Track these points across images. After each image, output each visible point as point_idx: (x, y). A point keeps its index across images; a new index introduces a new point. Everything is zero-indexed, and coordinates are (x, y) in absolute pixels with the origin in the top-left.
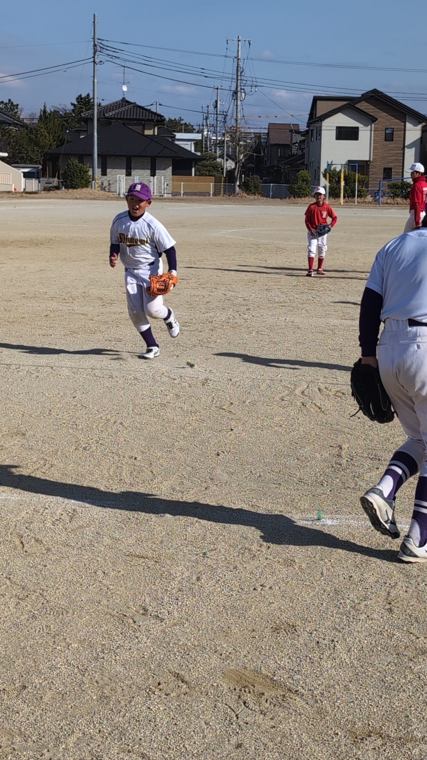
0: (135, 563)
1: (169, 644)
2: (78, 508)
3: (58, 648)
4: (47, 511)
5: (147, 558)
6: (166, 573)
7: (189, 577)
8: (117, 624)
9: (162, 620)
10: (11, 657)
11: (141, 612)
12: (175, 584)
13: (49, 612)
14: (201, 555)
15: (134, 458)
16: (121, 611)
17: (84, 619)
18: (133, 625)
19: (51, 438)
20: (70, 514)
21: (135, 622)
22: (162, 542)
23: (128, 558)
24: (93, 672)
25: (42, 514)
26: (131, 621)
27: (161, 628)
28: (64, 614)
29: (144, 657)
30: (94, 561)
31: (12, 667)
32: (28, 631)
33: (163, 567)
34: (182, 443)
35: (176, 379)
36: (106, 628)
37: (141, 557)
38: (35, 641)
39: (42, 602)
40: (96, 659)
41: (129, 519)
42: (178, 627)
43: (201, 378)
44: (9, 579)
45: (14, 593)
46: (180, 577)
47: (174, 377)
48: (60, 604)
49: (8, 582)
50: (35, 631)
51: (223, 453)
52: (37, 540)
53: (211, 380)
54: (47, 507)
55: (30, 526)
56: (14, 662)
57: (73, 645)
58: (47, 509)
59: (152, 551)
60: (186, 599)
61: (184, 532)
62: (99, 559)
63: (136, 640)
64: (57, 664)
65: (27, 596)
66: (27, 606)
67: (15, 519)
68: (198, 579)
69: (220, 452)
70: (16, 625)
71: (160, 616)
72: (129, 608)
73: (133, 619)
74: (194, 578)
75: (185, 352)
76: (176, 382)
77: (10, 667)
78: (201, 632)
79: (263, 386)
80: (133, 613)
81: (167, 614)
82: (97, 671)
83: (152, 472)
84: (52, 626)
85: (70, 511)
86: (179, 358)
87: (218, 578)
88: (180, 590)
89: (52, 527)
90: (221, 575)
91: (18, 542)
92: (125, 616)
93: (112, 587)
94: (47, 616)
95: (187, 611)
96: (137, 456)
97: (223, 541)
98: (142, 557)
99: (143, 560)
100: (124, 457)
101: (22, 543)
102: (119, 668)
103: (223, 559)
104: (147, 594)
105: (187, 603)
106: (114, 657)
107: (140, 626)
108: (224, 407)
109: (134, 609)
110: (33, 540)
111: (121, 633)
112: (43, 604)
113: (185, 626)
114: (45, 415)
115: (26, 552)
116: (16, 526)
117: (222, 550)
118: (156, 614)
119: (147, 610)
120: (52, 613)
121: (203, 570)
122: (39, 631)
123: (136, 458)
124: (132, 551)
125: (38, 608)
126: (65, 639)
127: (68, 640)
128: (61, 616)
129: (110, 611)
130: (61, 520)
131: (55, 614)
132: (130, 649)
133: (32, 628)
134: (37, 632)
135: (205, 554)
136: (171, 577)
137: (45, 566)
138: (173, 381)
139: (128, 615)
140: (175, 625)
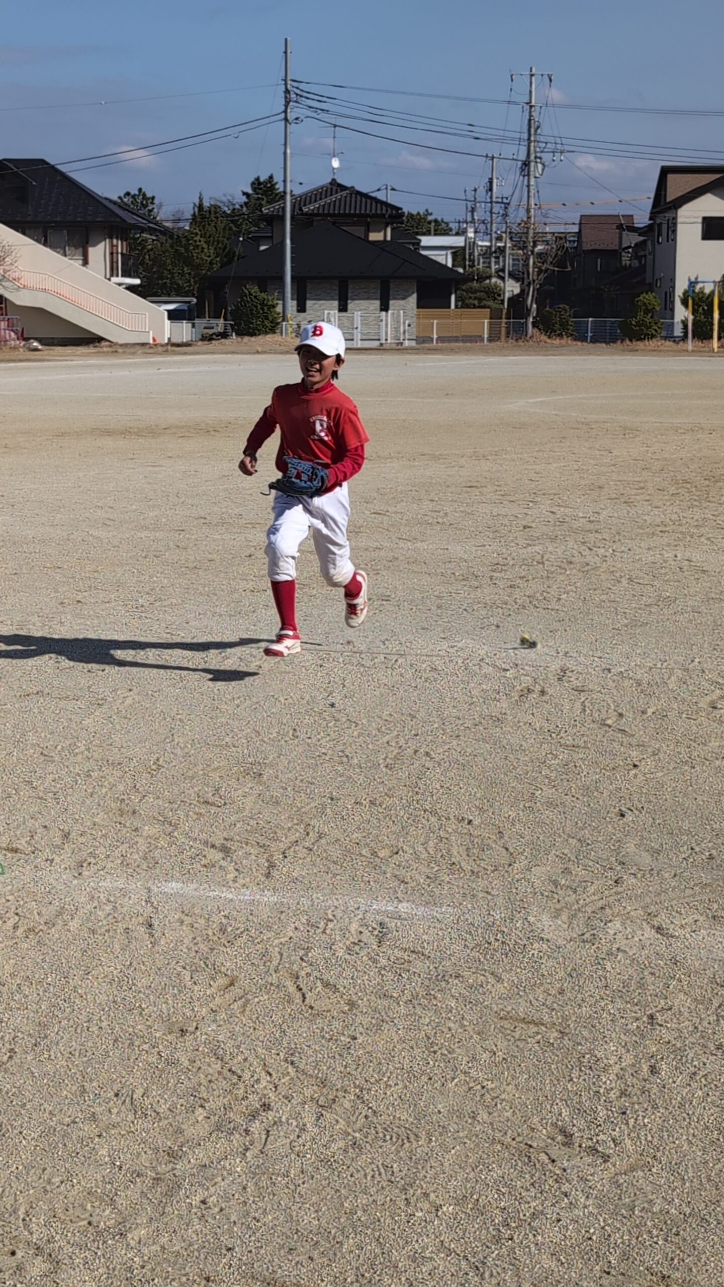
0: (521, 1035)
1: (633, 1210)
2: (387, 919)
3: (417, 1214)
4: (331, 925)
5: (542, 1024)
6: (587, 1056)
7: (633, 1065)
8: (520, 1164)
9: (606, 1158)
10: (333, 1232)
11: (560, 1138)
12: (609, 1080)
13: (381, 1135)
14: (645, 1019)
15: (466, 821)
16: (519, 1135)
17: (453, 1152)
18: (550, 1166)
19: (309, 782)
20: (376, 933)
21: (553, 1161)
22: (561, 992)
23: (507, 1024)
24: (499, 1270)
25: (324, 932)
26: (543, 1157)
27: (606, 1175)
28: (412, 1139)
29: (590, 1239)
30: (444, 1030)
31: (339, 1254)
32: (352, 1176)
33: (578, 1044)
34: (548, 792)
35: (508, 670)
36: (500, 1172)
37: (530, 1023)
38: (371, 1199)
39: (364, 1114)
40: (498, 1240)
41: (490, 943)
42: (641, 1174)
43: (553, 668)
44: (292, 1063)
45: (308, 1093)
46: (617, 1066)
47: (504, 666)
48: (400, 1119)
49: (291, 1069)
50: (365, 1176)
51: (630, 812)
52: (326, 985)
53: (572, 671)
54: (331, 917)
55: (307, 955)
56: (341, 1243)
57: (445, 1209)
58: (331, 921)
59: (547, 1010)
60: (640, 1113)
61: (600, 973)
62: (451, 1025)
63: (566, 1200)
64: (424, 1249)
65: (334, 1100)
66: (337, 1121)
67: (276, 941)
68: (653, 1070)
69: (623, 809)
70: (325, 1161)
71: (600, 1149)
72: (533, 1129)
73: (547, 1154)
74: (645, 1068)
75: (509, 619)
76: (508, 674)
77: (335, 1254)
78: (687, 1184)
79: (672, 683)
80: (544, 1140)
81: (613, 1146)
82: (506, 1266)
83: (507, 849)
84: (395, 1166)
85: (375, 926)
86: (501, 629)
87: (692, 1069)
88: (623, 1093)
89: (347, 957)
90: (696, 1063)
91: (292, 989)
92: (531, 1146)
93: (490, 1085)
94: (380, 1143)
95: (650, 1138)
96: (471, 818)
97: (680, 991)
98: (532, 1022)
99: (535, 1029)
100: (448, 819)
101: (301, 989)
102: (548, 1262)
103: (690, 1029)
104: (561, 1100)
105: (646, 1120)
106: (531, 1236)
107: (565, 1170)
108: (609, 722)
109: (544, 1131)
110: (319, 984)
111: (532, 1184)
112: (366, 1117)
113: (654, 1170)
114: (287, 739)
115: (311, 1008)
116: (281, 955)
117: (682, 1009)
118: (590, 1143)
119: (572, 1135)
120: (388, 1137)
121: (658, 1050)
122: (373, 1176)
123: (470, 822)
124: (509, 1008)
125: (358, 1125)
126: (426, 1195)
127: (432, 1196)
128: (407, 1145)
129: (498, 1135)
130: (362, 944)
131: (394, 1140)
132: (559, 1220)
133: (358, 1171)
134: (369, 1178)
135: (651, 1017)
136: (597, 1067)
137: (354, 1038)
138: (503, 674)
139: (535, 1145)
140: (633, 1169)
